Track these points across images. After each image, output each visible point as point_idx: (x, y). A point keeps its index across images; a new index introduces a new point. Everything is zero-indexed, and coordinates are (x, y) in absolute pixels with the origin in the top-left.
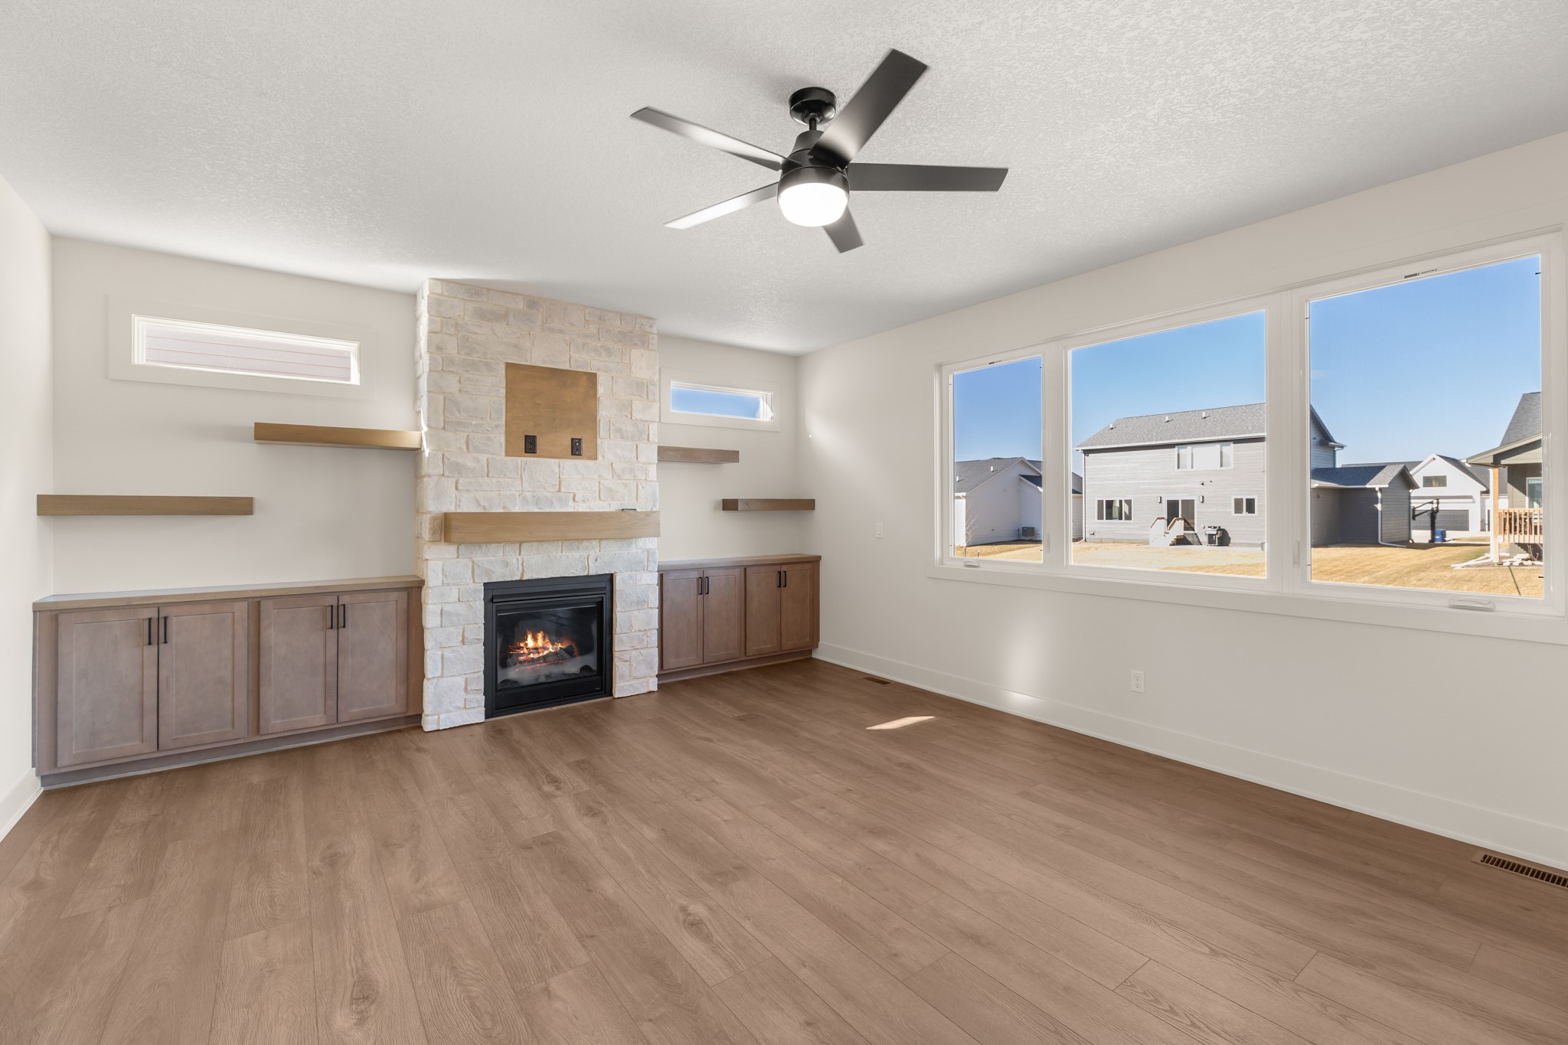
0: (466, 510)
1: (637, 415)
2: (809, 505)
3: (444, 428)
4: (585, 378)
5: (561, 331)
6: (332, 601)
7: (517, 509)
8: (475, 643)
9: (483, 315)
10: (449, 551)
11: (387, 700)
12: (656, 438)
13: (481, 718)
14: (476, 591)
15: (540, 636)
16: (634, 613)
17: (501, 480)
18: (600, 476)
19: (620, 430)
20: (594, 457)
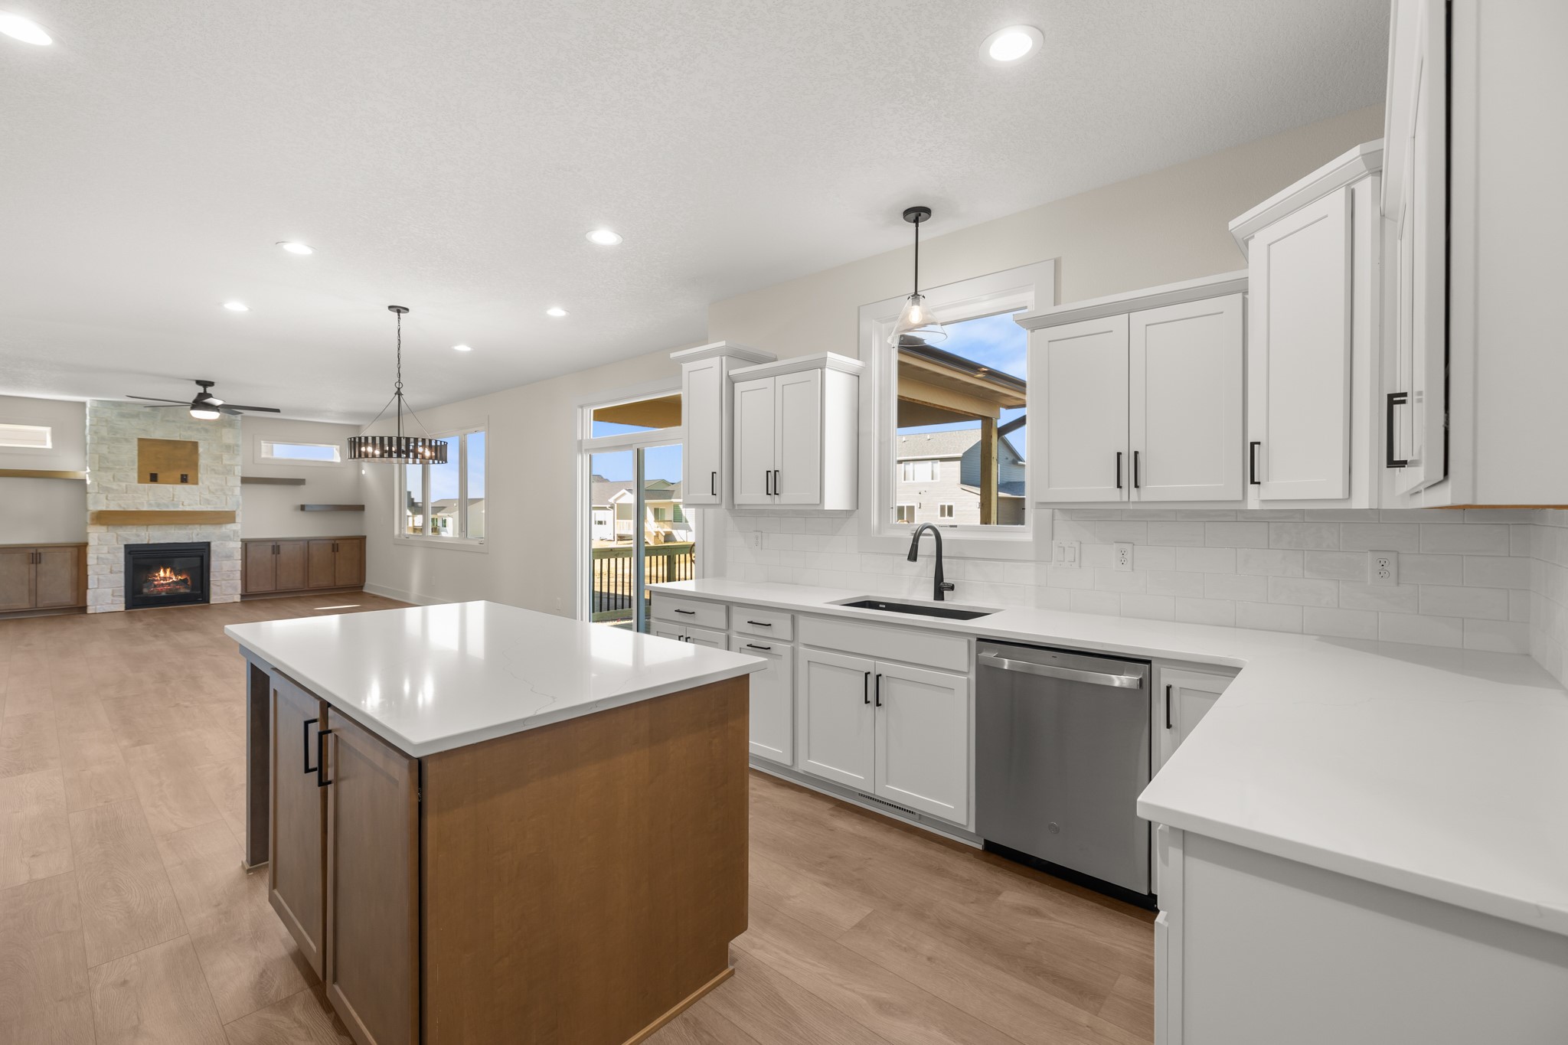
1: (226, 462)
2: (360, 508)
3: (99, 470)
4: (190, 444)
5: (174, 421)
6: (33, 551)
7: (145, 509)
8: (116, 573)
9: (123, 416)
10: (102, 529)
11: (67, 597)
12: (238, 472)
13: (122, 608)
14: (120, 548)
15: (168, 570)
16: (225, 562)
17: (135, 494)
18: (200, 492)
19: (213, 470)
20: (196, 483)
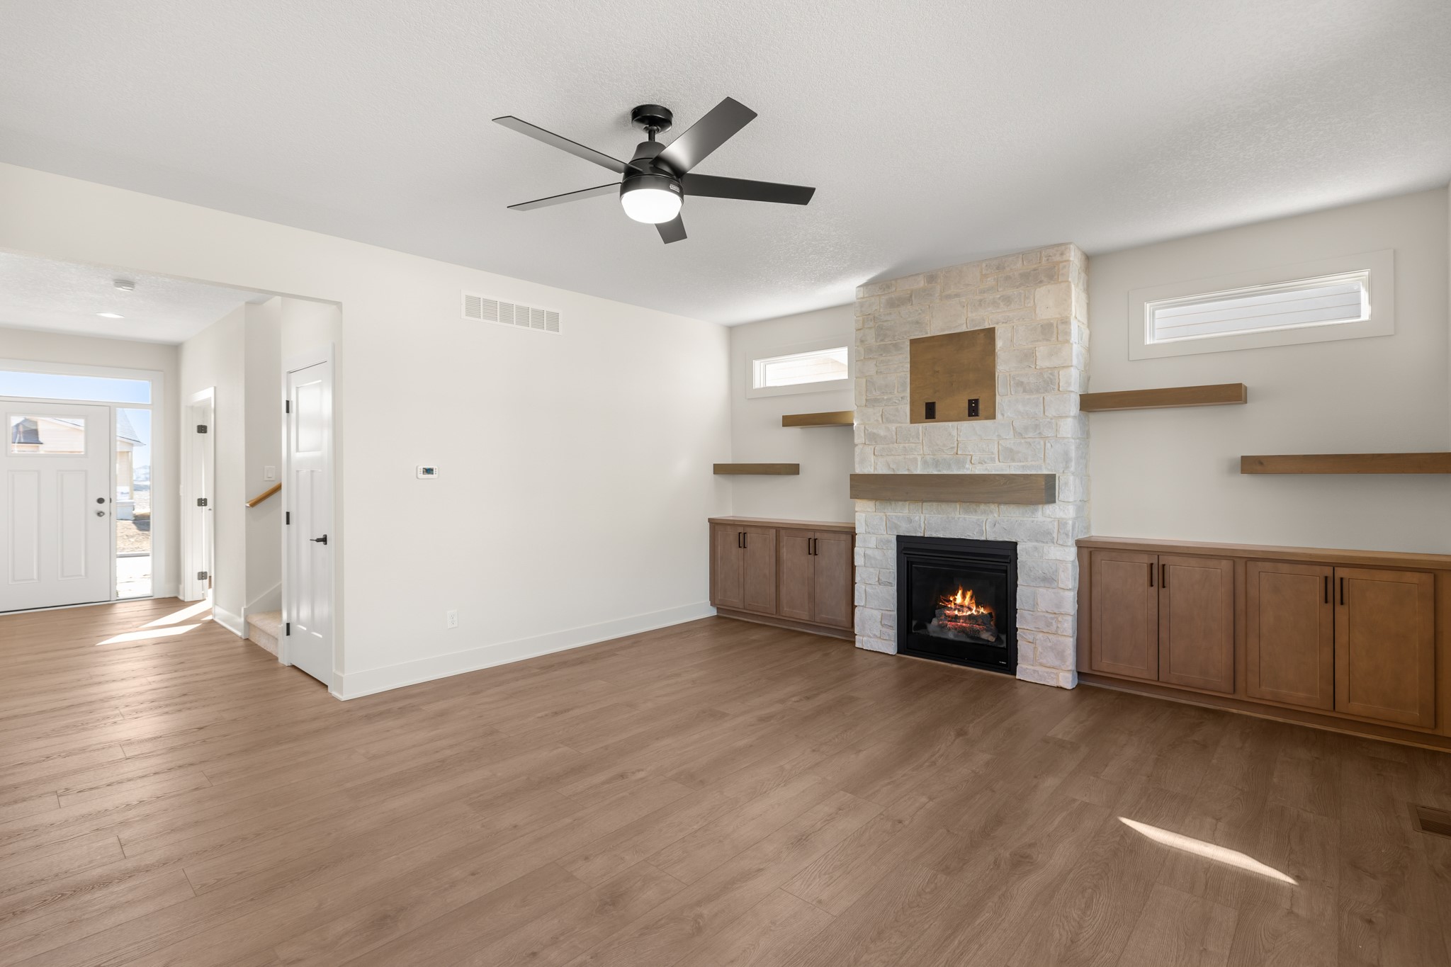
0: (880, 472)
1: (1042, 363)
3: (866, 404)
4: (982, 335)
5: (957, 295)
6: (810, 535)
7: (919, 472)
8: (887, 585)
9: (892, 303)
11: (841, 615)
13: (895, 650)
14: (889, 541)
16: (1041, 590)
17: (907, 445)
18: (999, 436)
19: (1021, 384)
20: (993, 417)
